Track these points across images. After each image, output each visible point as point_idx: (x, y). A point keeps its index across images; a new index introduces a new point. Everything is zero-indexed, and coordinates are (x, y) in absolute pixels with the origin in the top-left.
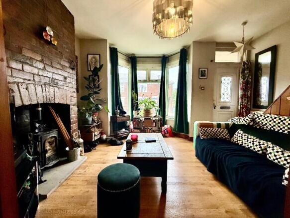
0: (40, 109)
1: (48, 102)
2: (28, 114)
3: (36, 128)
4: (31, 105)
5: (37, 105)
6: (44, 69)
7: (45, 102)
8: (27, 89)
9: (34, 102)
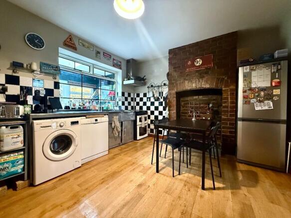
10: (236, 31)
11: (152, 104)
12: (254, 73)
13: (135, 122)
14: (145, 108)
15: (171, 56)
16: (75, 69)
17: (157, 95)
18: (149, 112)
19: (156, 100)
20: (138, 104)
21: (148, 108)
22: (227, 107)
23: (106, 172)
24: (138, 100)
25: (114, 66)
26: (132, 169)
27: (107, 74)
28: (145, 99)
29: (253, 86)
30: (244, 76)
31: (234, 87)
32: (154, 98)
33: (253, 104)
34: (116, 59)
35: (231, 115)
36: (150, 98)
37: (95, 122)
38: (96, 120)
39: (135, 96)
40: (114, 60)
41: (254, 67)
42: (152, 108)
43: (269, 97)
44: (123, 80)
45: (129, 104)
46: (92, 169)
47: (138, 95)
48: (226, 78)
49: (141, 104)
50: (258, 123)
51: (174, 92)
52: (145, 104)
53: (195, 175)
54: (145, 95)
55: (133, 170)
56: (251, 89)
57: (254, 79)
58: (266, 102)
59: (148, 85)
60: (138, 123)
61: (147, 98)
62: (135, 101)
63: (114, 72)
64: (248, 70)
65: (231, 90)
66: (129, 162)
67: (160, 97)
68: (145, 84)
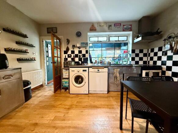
14: (159, 63)
16: (98, 41)
18: (164, 67)
19: (174, 54)
20: (152, 58)
21: (164, 63)
25: (124, 31)
28: (160, 54)
34: (126, 24)
36: (166, 52)
37: (97, 71)
39: (150, 52)
40: (124, 26)
42: (169, 63)
44: (133, 40)
45: (141, 59)
46: (90, 98)
47: (152, 50)
52: (160, 58)
54: (160, 49)
59: (165, 37)
61: (163, 52)
62: (149, 56)
63: (127, 35)
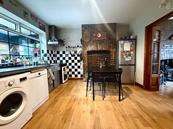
0: (168, 61)
1: (171, 59)
2: (164, 63)
3: (166, 66)
4: (165, 60)
5: (167, 60)
6: (171, 48)
7: (170, 59)
8: (164, 55)
9: (166, 59)
10: (116, 23)
11: (70, 58)
12: (125, 44)
13: (61, 71)
14: (64, 62)
15: (83, 29)
17: (73, 53)
18: (68, 64)
19: (72, 56)
20: (58, 59)
21: (67, 61)
22: (112, 59)
23: (61, 113)
24: (58, 56)
25: (40, 28)
26: (77, 103)
27: (32, 34)
28: (64, 56)
29: (125, 50)
30: (121, 45)
31: (115, 50)
32: (71, 55)
33: (125, 58)
34: (41, 23)
35: (114, 63)
36: (68, 55)
37: (38, 75)
38: (39, 74)
39: (56, 53)
40: (40, 23)
41: (125, 41)
42: (70, 61)
43: (130, 55)
44: (48, 41)
45: (52, 59)
46: (46, 115)
47: (58, 53)
48: (112, 45)
49: (61, 59)
50: (126, 66)
51: (86, 51)
52: (64, 58)
53: (111, 95)
54: (64, 52)
55: (79, 103)
56: (124, 52)
57: (125, 47)
58: (129, 57)
59: (66, 46)
60: (63, 72)
61: (66, 55)
62: (56, 56)
63: (38, 33)
64: (123, 43)
65: (114, 51)
66: (71, 99)
67: (75, 54)
68: (63, 45)
